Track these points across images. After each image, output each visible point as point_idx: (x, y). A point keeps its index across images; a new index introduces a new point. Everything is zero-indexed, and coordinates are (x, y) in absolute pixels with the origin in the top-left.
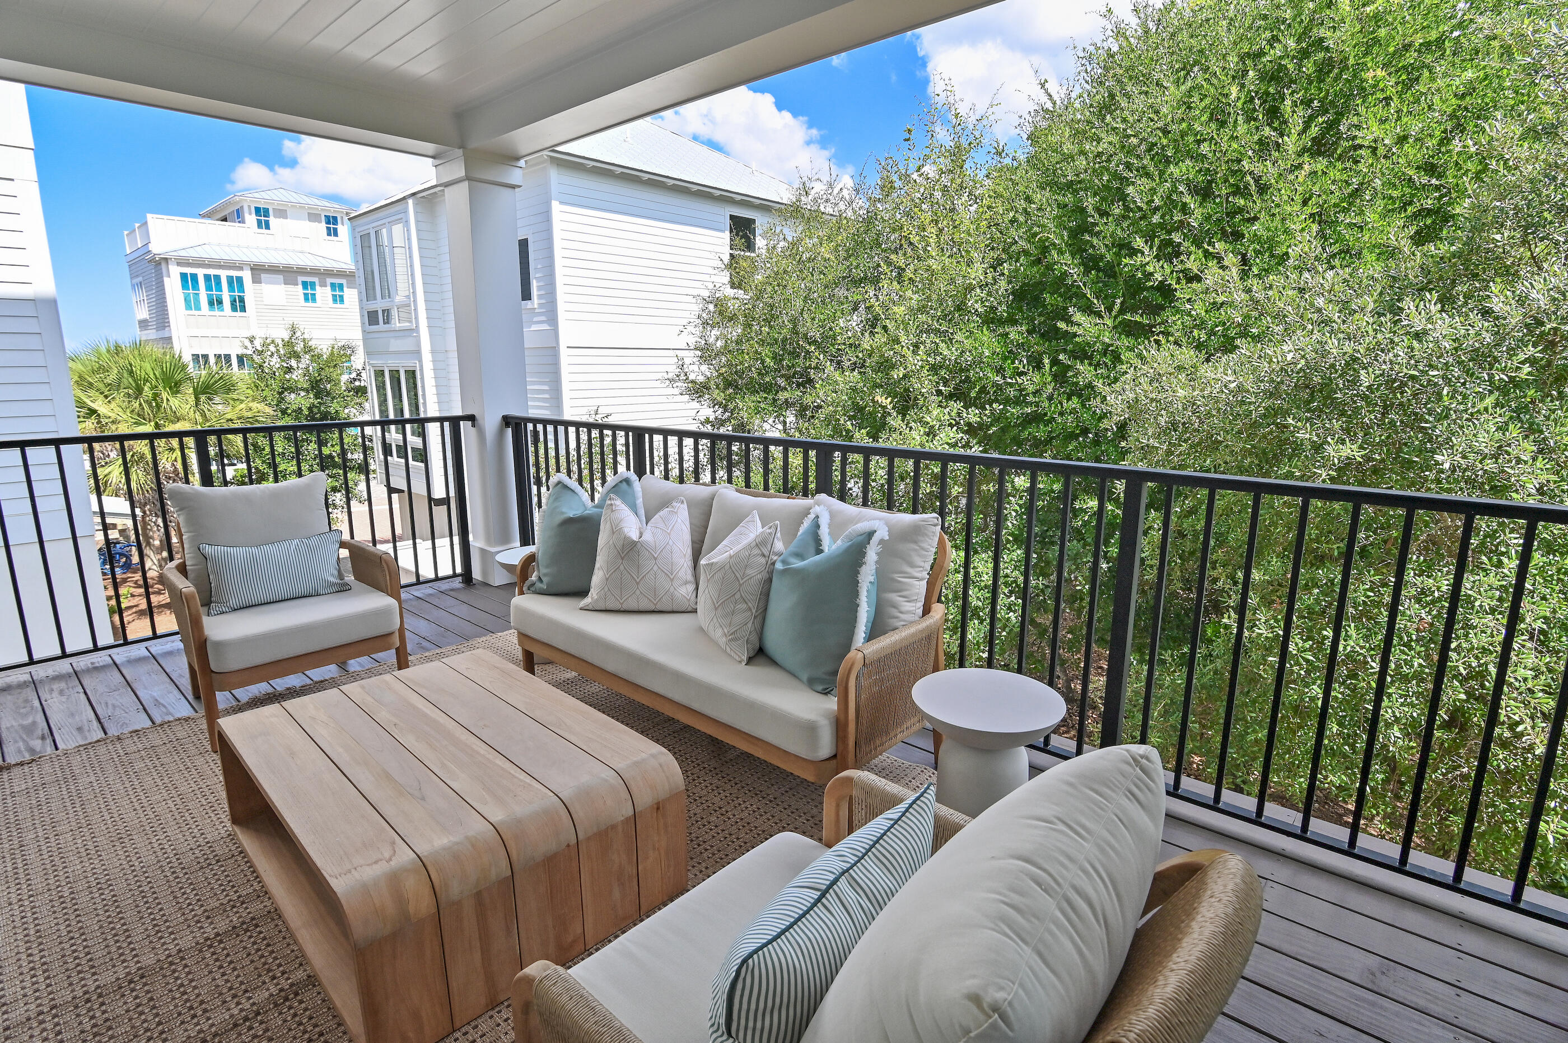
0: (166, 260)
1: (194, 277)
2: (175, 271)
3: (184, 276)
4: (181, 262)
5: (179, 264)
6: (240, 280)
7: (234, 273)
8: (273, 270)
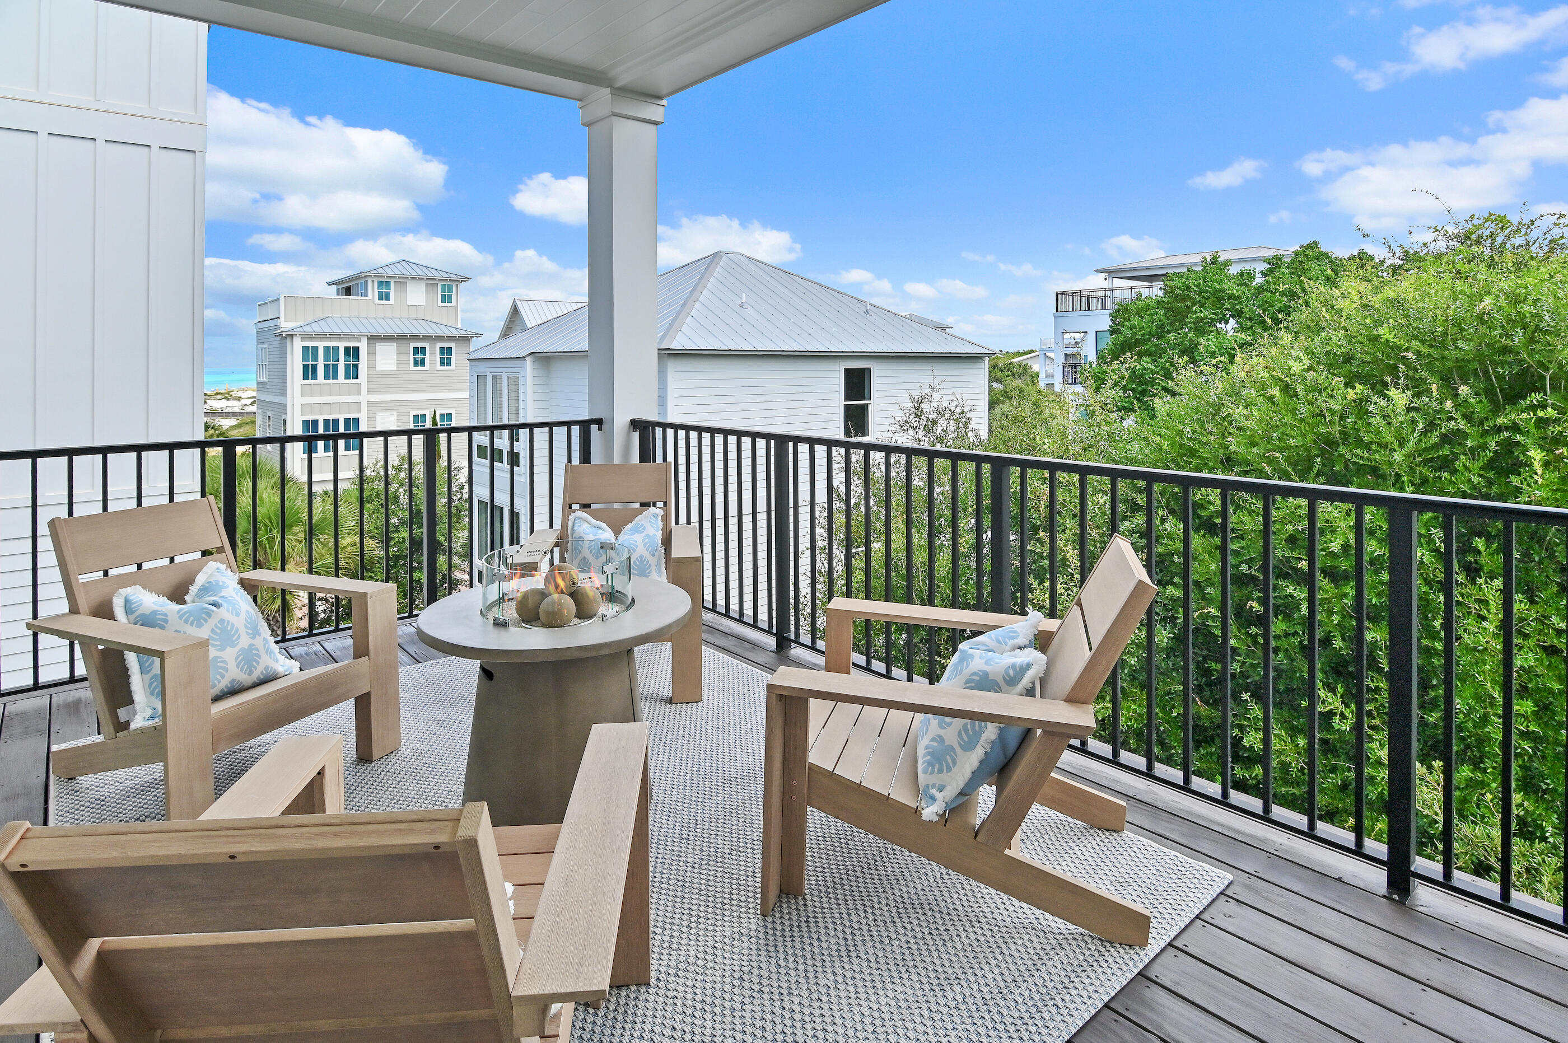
0: (292, 336)
1: (315, 349)
2: (298, 344)
3: (305, 349)
4: (305, 336)
5: (302, 339)
6: (356, 349)
7: (352, 344)
8: (388, 338)
